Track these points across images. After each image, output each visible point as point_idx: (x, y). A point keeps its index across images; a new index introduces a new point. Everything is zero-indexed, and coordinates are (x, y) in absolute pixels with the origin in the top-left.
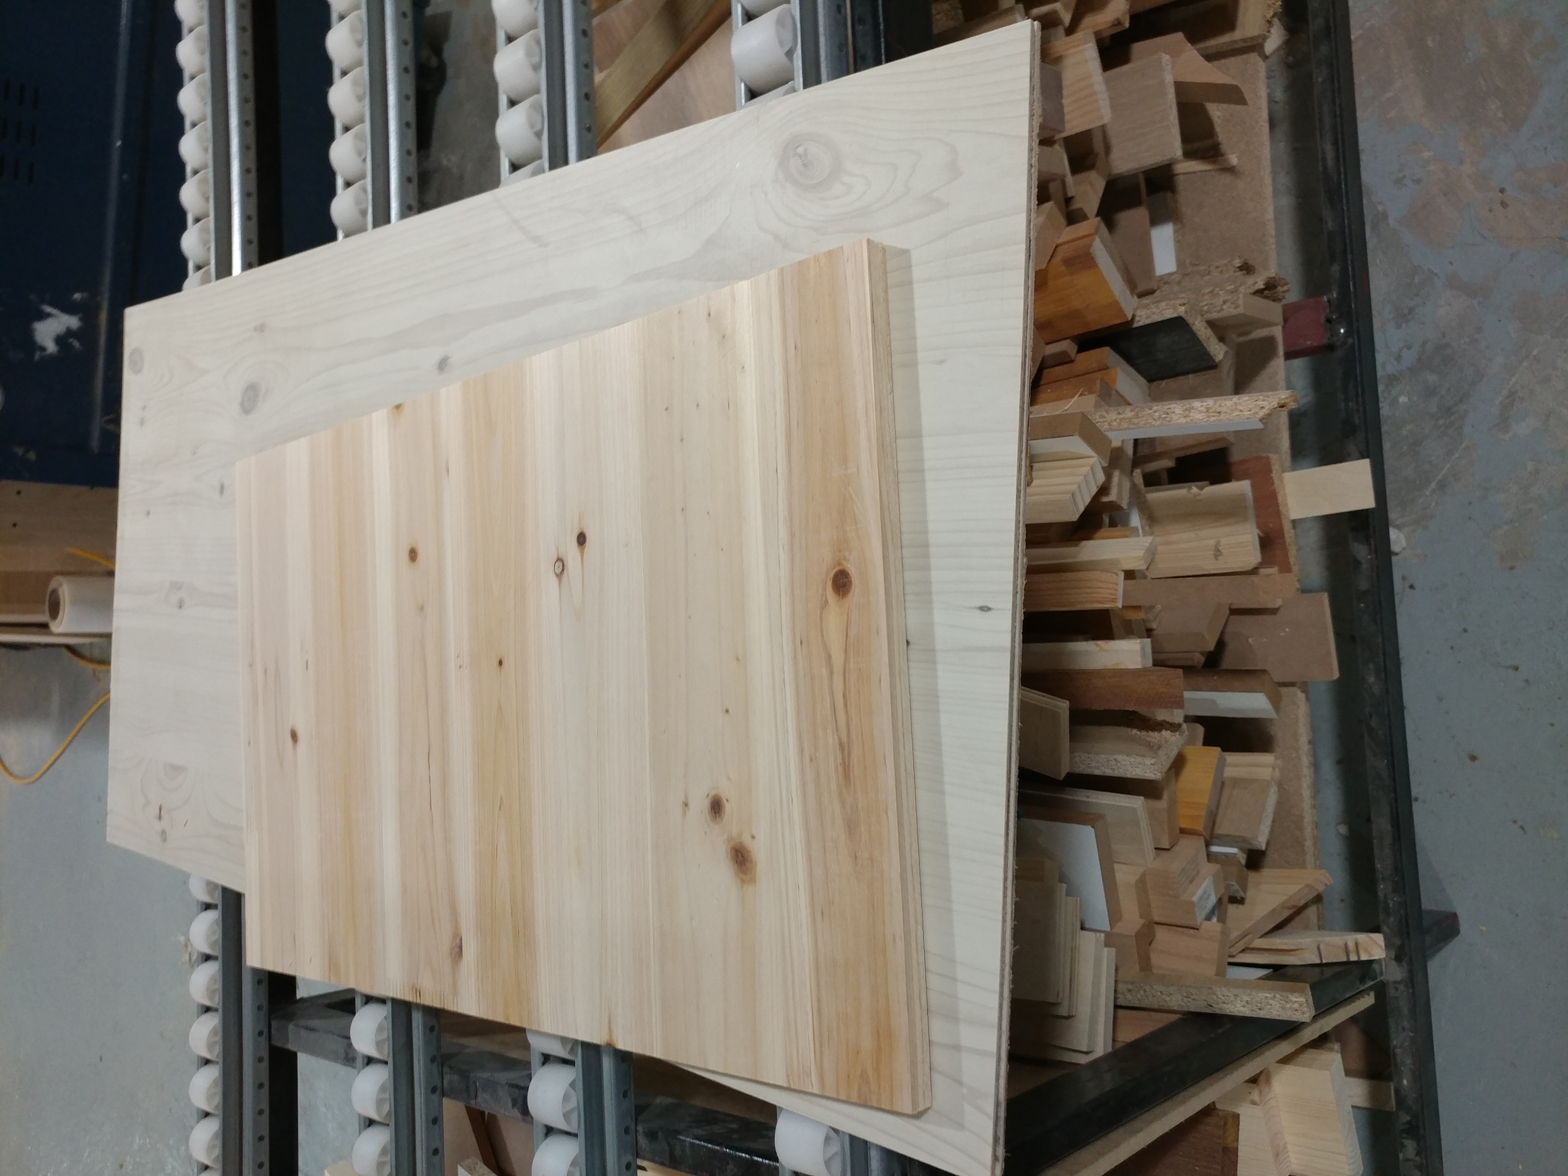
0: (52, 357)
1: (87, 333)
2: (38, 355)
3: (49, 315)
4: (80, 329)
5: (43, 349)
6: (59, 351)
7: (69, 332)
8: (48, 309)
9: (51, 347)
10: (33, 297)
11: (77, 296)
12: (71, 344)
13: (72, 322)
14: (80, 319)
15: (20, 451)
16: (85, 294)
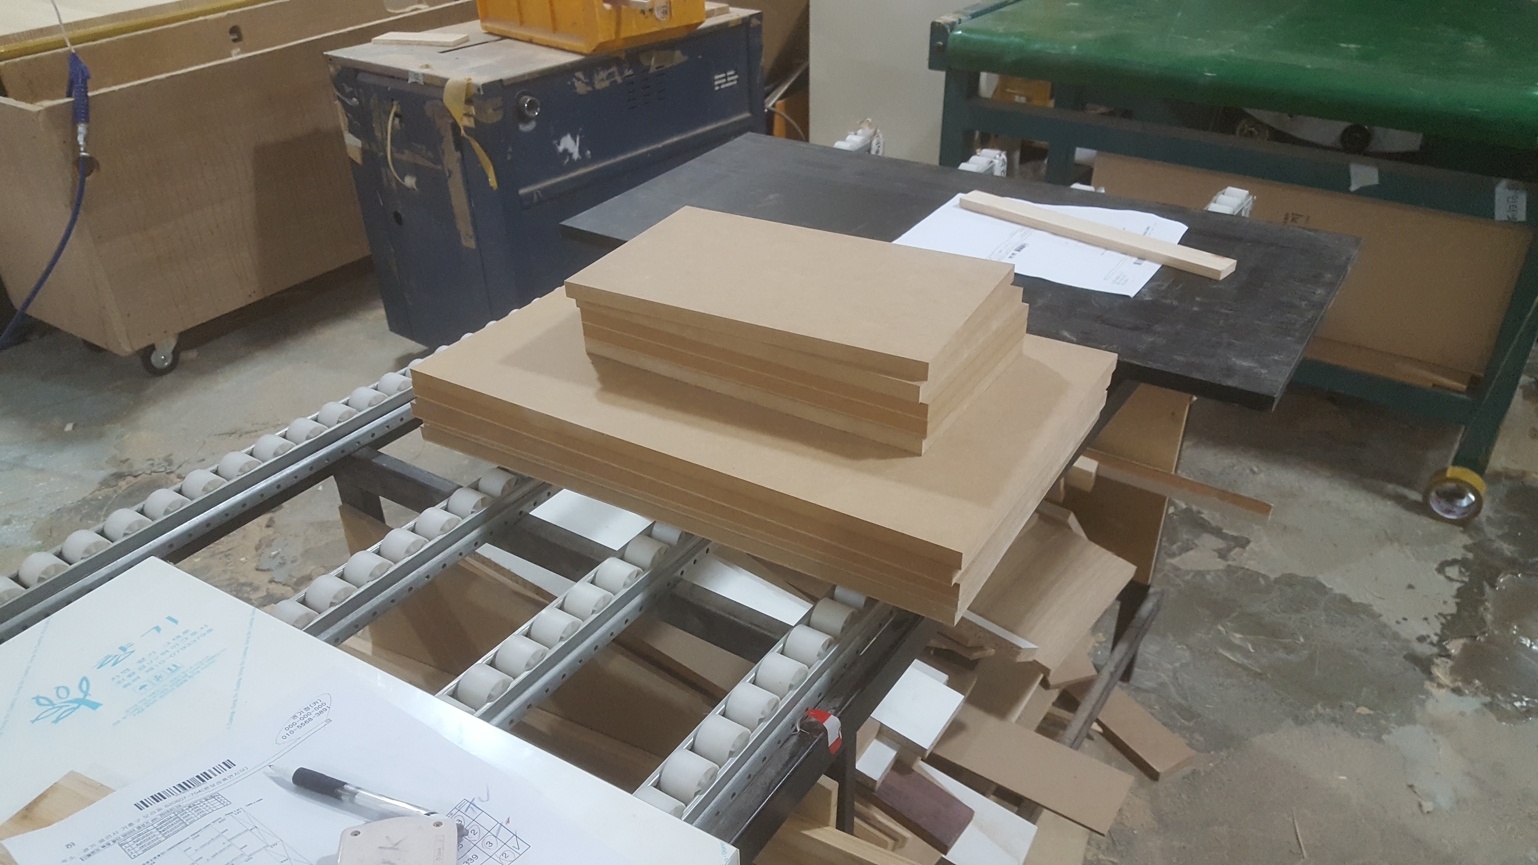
0: (557, 150)
1: (574, 165)
2: (555, 142)
3: (575, 141)
4: (574, 160)
5: (559, 144)
6: (560, 154)
7: (571, 155)
8: (578, 139)
9: (561, 148)
10: (580, 129)
11: (589, 152)
12: (564, 159)
13: (576, 156)
14: (578, 160)
15: (510, 150)
16: (590, 157)
